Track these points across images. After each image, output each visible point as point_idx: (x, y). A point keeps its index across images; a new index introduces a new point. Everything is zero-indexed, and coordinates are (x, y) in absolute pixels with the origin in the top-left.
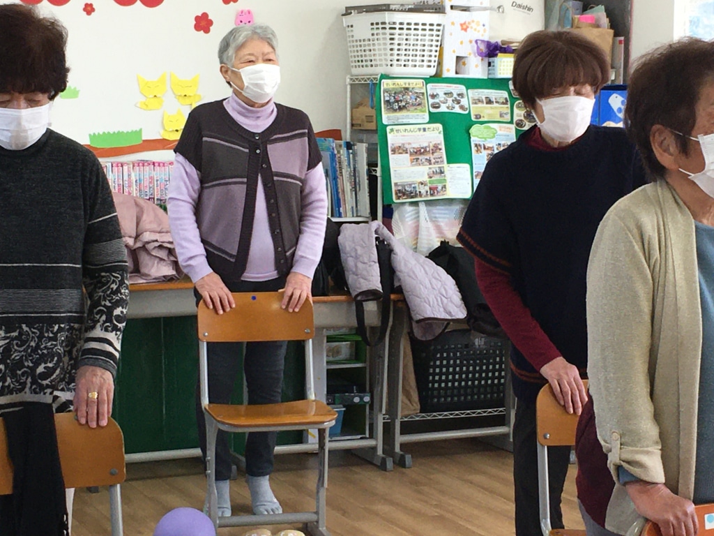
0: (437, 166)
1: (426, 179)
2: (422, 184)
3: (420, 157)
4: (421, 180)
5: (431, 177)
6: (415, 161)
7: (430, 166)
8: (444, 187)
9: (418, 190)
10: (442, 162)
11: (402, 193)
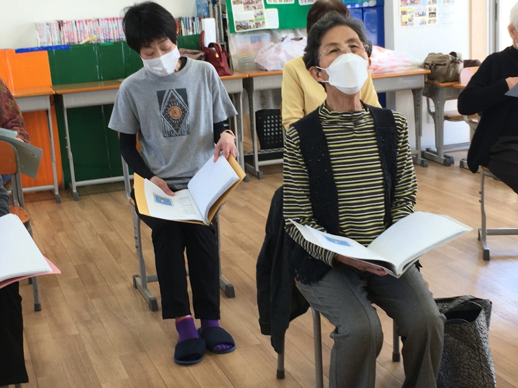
0: (259, 10)
1: (253, 18)
2: (251, 21)
3: (250, 5)
4: (250, 19)
5: (256, 17)
6: (247, 8)
7: (256, 11)
8: (264, 22)
9: (249, 25)
10: (262, 8)
11: (240, 27)
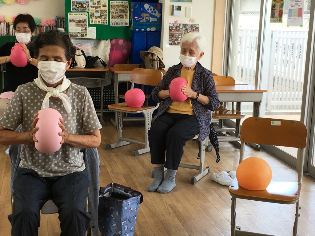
3: (79, 24)
4: (78, 31)
5: (82, 31)
6: (77, 25)
7: (82, 27)
8: (86, 34)
9: (77, 35)
10: (87, 26)
11: (72, 35)
